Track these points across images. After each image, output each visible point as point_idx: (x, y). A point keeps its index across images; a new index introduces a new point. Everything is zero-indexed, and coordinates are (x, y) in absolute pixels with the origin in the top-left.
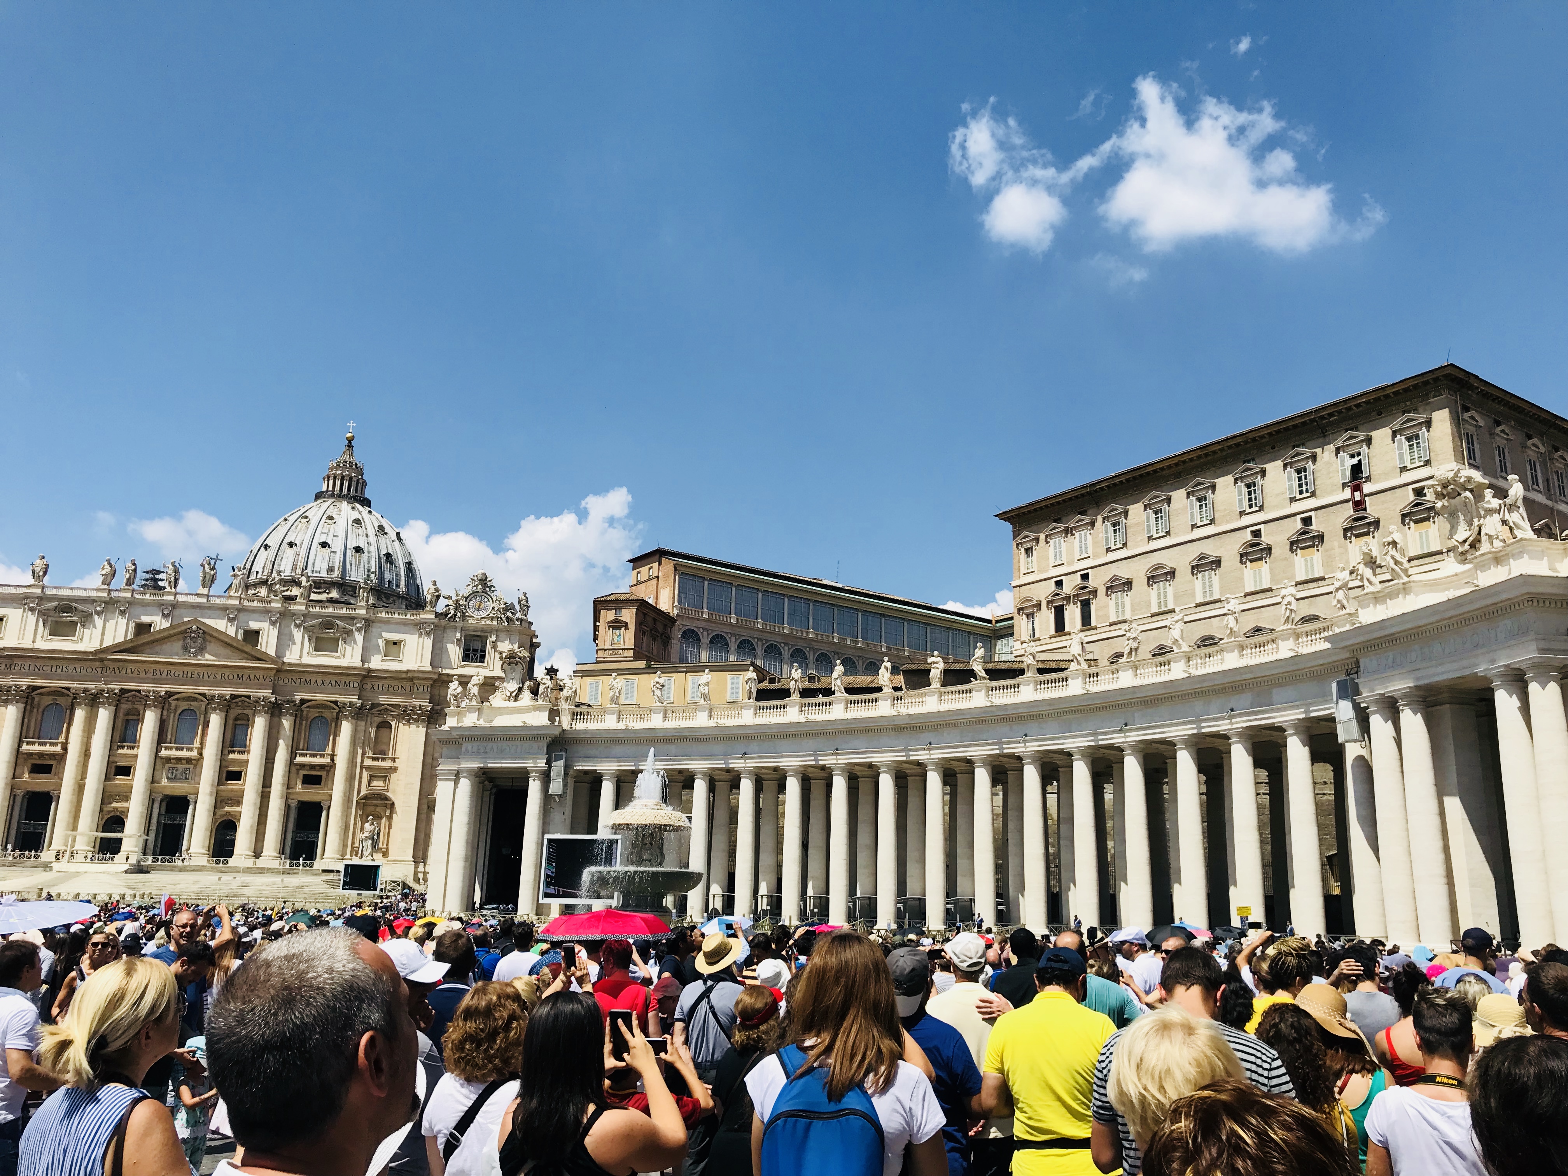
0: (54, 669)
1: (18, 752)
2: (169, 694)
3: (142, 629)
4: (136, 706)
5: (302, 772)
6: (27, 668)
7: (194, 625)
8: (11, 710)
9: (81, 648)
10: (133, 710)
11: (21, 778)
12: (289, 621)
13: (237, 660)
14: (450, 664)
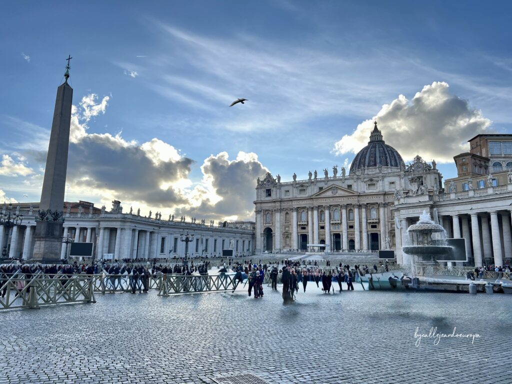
0: (302, 202)
1: (298, 224)
2: (331, 206)
3: (321, 189)
5: (371, 225)
6: (296, 203)
7: (333, 186)
8: (295, 214)
9: (307, 196)
10: (322, 211)
11: (299, 231)
12: (359, 181)
13: (347, 194)
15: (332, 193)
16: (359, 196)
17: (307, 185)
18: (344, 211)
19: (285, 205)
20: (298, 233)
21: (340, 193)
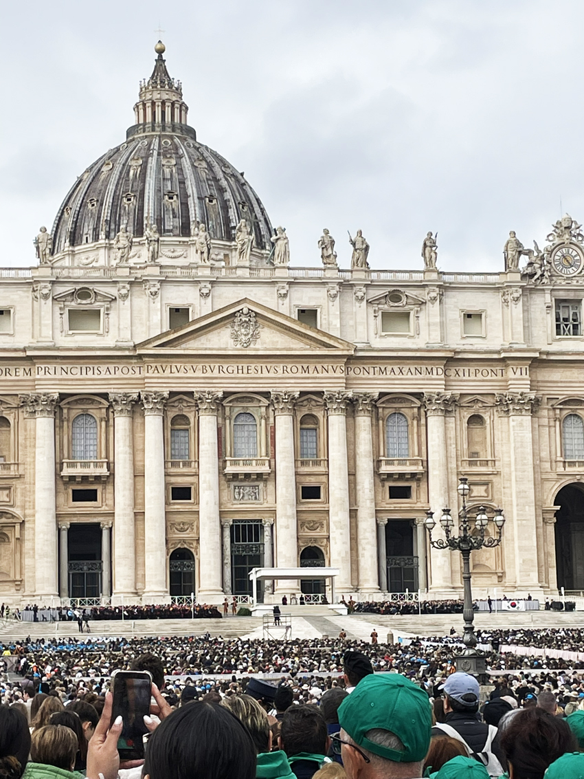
0: (84, 371)
1: (58, 476)
2: (225, 395)
3: (178, 315)
4: (184, 413)
5: (388, 484)
6: (52, 371)
7: (245, 307)
8: (43, 425)
9: (109, 341)
10: (182, 419)
11: (64, 509)
12: (349, 296)
13: (298, 347)
14: (544, 338)
15: (236, 337)
16: (350, 358)
17: (112, 291)
18: (284, 424)
20: (58, 516)
21: (269, 340)
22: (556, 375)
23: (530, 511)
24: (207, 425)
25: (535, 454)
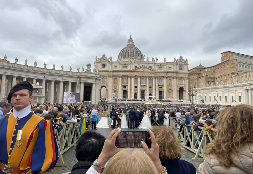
0: (125, 73)
2: (141, 76)
3: (136, 67)
5: (159, 87)
6: (121, 73)
7: (143, 66)
8: (120, 79)
9: (128, 70)
10: (136, 79)
11: (123, 89)
12: (155, 65)
13: (149, 71)
14: (178, 70)
15: (142, 69)
16: (155, 72)
17: (128, 64)
18: (148, 80)
19: (115, 74)
21: (146, 70)
22: (179, 74)
23: (176, 90)
24: (139, 80)
25: (177, 83)
